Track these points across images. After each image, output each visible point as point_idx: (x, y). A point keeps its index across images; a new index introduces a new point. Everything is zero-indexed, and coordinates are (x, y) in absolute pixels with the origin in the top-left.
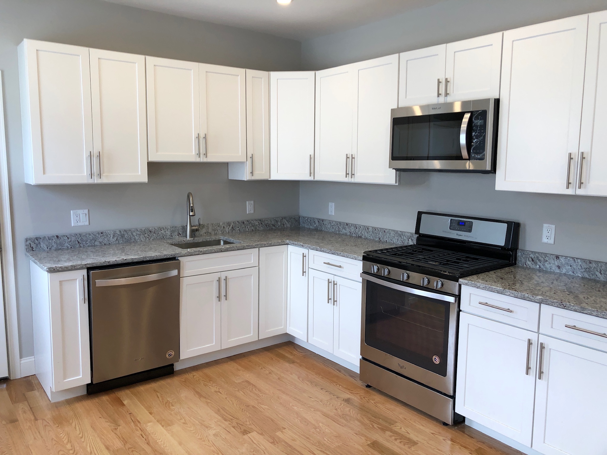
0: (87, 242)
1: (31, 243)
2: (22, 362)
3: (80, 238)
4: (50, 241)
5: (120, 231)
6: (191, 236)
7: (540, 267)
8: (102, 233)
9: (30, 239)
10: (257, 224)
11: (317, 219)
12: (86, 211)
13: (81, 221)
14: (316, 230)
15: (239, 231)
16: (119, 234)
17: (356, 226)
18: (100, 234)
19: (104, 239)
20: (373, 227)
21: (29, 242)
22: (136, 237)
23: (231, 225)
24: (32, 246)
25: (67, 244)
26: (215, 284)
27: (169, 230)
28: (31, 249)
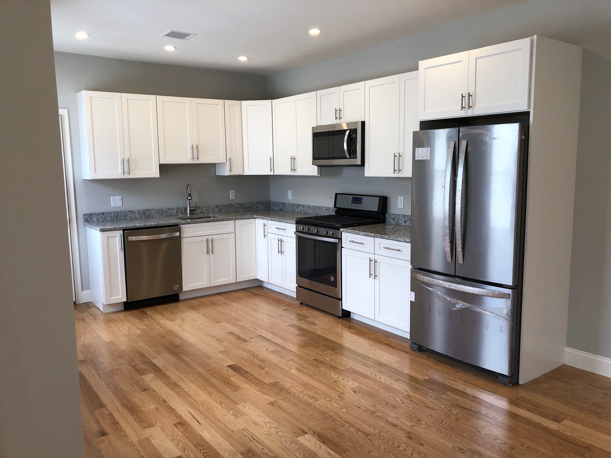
0: (121, 217)
1: (87, 217)
2: (83, 293)
3: (117, 214)
4: (98, 216)
5: (143, 210)
6: (190, 214)
7: (397, 223)
8: (131, 211)
9: (86, 215)
10: (238, 206)
11: (281, 202)
12: (120, 197)
13: (117, 204)
14: (281, 210)
15: (225, 211)
16: (142, 212)
17: (303, 206)
18: (130, 212)
19: (132, 215)
20: (313, 206)
21: (85, 216)
22: (153, 214)
23: (219, 207)
24: (87, 219)
25: (108, 218)
26: (205, 243)
27: (175, 210)
28: (87, 221)
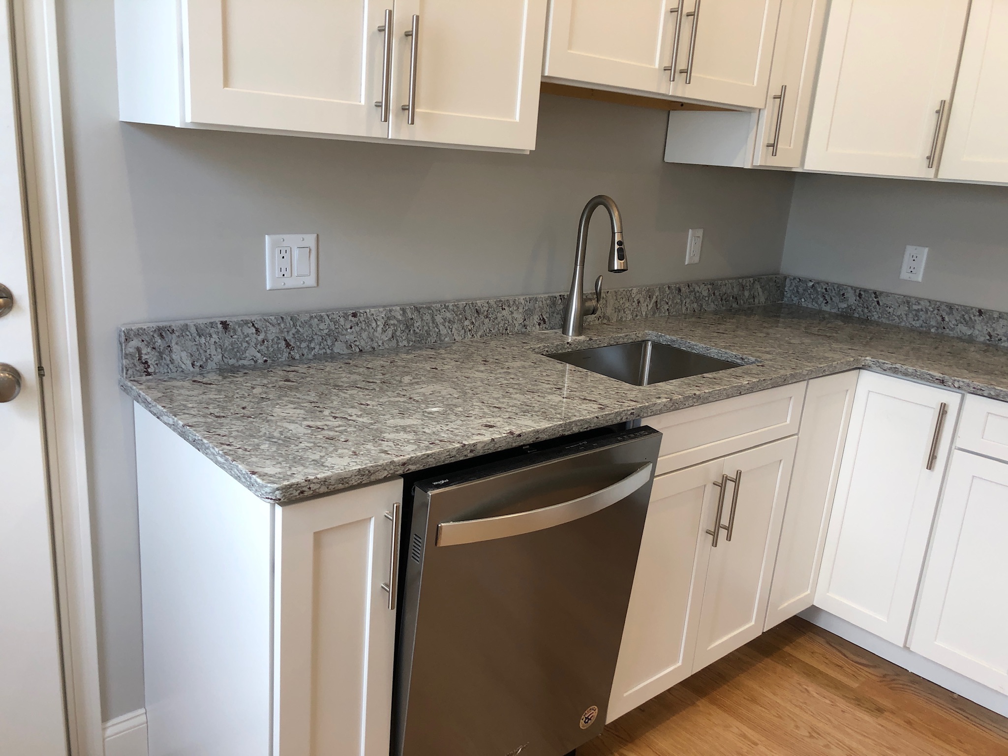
0: (312, 345)
1: (142, 345)
2: (109, 732)
3: (294, 331)
4: (203, 340)
5: (404, 310)
8: (354, 314)
9: (139, 333)
11: (854, 289)
12: (310, 240)
13: (295, 273)
16: (400, 318)
18: (350, 318)
19: (359, 334)
21: (135, 343)
22: (441, 327)
23: (654, 297)
24: (144, 357)
25: (252, 352)
27: (521, 310)
28: (140, 367)
